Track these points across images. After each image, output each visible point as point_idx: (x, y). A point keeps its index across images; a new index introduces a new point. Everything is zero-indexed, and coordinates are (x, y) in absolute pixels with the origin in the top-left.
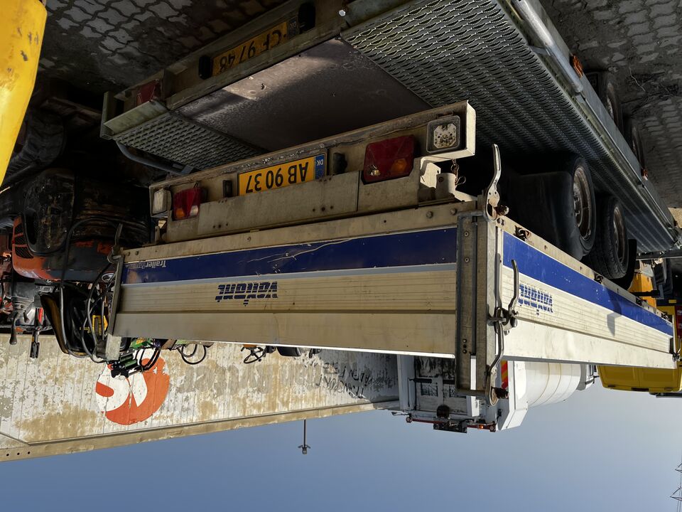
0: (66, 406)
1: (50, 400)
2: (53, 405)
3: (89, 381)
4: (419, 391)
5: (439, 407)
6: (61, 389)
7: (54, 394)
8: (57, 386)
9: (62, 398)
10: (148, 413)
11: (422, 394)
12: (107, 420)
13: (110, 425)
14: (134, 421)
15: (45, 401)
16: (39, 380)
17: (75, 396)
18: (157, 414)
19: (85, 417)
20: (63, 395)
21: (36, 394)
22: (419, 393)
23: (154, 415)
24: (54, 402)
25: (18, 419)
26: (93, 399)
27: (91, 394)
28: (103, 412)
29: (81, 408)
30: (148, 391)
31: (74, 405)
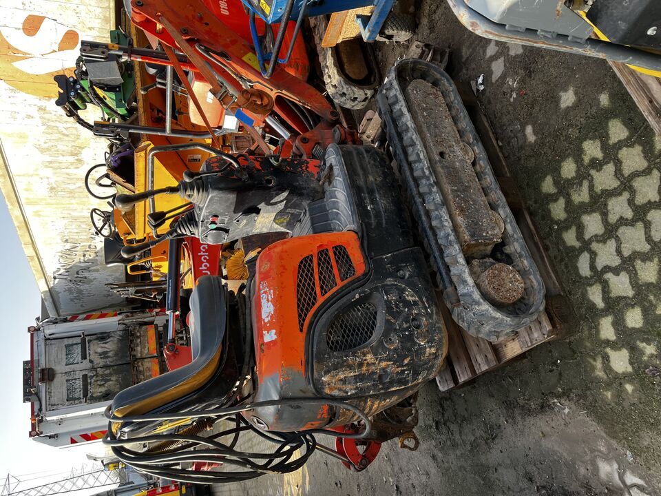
4: (70, 341)
5: (52, 369)
11: (67, 346)
22: (66, 342)
26: (16, 11)
27: (25, 9)
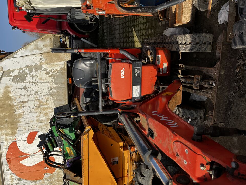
0: (20, 116)
1: (25, 104)
2: (21, 107)
3: (38, 127)
6: (33, 111)
7: (29, 107)
8: (34, 107)
9: (26, 112)
10: (15, 170)
12: (10, 143)
13: (6, 146)
14: (9, 162)
15: (24, 102)
16: (38, 96)
17: (28, 120)
18: (14, 176)
19: (12, 128)
20: (29, 112)
21: (28, 96)
23: (14, 175)
24: (23, 107)
25: (11, 87)
26: (25, 131)
27: (29, 129)
28: (16, 139)
29: (19, 125)
30: (31, 167)
31: (21, 120)
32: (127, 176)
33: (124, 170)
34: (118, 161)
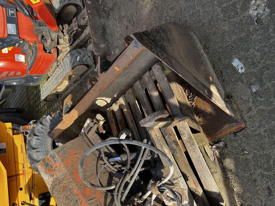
32: (23, 174)
33: (16, 164)
34: (5, 149)
